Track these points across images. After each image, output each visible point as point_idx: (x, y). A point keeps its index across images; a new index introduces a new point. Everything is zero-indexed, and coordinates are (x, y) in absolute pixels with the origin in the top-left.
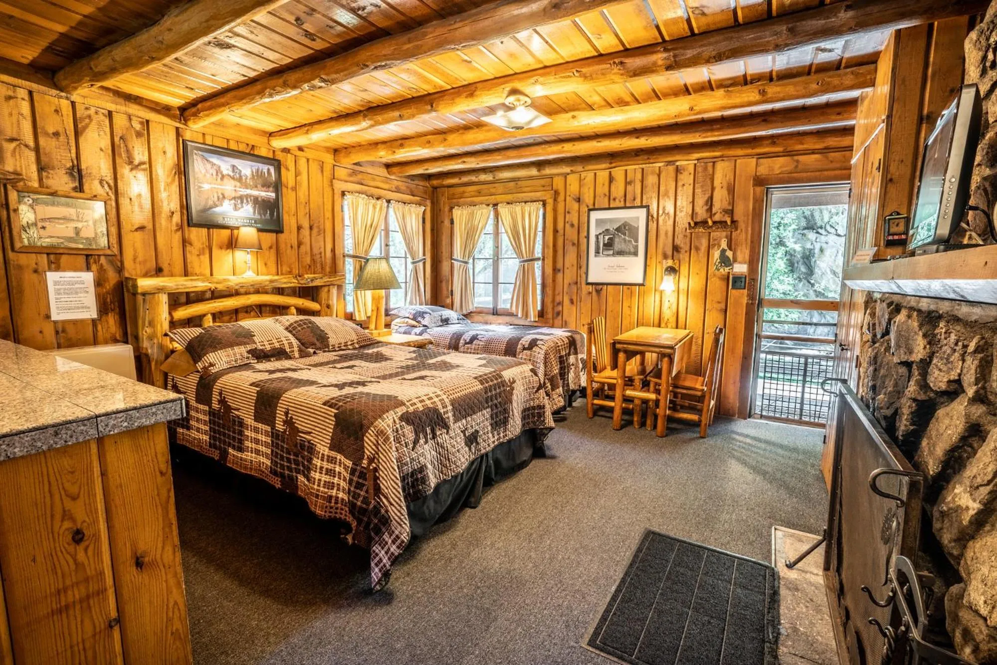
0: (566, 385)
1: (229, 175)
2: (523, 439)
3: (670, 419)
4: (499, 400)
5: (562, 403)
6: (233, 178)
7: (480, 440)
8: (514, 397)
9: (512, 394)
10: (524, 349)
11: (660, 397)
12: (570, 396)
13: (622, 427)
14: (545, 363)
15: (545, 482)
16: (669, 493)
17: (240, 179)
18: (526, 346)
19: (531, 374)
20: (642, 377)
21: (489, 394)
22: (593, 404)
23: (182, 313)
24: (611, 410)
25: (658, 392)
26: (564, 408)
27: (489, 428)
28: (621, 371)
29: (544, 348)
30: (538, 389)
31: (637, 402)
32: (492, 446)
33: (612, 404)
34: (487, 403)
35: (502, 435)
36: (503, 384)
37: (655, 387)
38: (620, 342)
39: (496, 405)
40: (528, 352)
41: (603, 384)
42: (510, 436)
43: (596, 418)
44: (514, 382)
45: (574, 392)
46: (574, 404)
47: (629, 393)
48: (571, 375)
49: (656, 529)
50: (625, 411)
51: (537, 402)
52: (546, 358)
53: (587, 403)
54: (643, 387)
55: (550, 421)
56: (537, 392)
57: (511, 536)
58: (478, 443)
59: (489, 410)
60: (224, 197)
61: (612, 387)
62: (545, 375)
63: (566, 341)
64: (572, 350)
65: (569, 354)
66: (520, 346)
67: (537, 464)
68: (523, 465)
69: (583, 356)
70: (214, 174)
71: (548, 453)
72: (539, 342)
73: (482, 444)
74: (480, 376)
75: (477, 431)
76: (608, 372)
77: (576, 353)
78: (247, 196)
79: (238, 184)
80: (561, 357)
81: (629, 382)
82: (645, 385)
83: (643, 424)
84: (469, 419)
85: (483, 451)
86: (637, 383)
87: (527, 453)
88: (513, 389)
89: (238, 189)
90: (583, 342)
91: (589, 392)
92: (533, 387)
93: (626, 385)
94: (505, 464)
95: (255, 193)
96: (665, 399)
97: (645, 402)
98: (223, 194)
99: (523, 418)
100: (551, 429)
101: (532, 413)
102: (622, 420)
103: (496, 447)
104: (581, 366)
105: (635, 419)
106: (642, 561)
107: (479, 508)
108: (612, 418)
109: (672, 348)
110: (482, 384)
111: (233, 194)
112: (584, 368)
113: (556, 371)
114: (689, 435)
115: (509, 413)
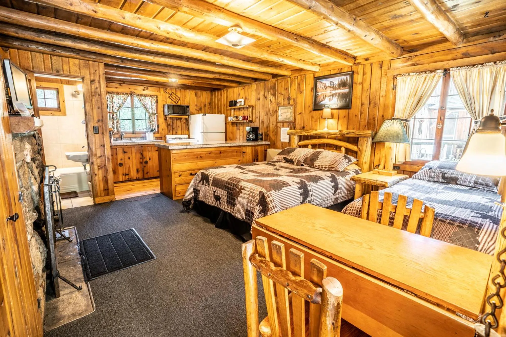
1: (329, 86)
6: (330, 87)
8: (240, 197)
17: (333, 87)
19: (258, 193)
23: (302, 143)
27: (226, 201)
36: (237, 186)
42: (235, 214)
44: (243, 189)
59: (226, 192)
60: (326, 96)
70: (323, 87)
78: (335, 94)
79: (332, 89)
85: (222, 208)
89: (332, 91)
95: (339, 91)
98: (326, 95)
111: (330, 94)
115: (235, 202)
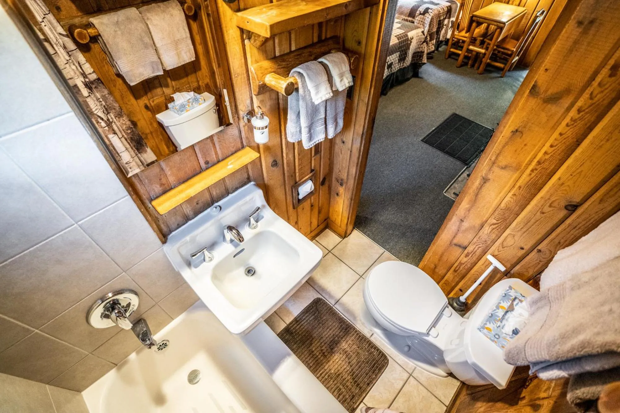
0: (438, 38)
2: (410, 68)
3: (488, 65)
4: (404, 48)
5: (433, 49)
7: (393, 67)
8: (411, 47)
9: (410, 45)
10: (420, 14)
11: (487, 52)
12: (439, 44)
13: (461, 66)
14: (430, 25)
15: (416, 88)
16: (470, 101)
18: (422, 12)
19: (422, 34)
20: (481, 38)
21: (401, 45)
22: (450, 51)
24: (458, 55)
25: (487, 49)
26: (433, 52)
27: (397, 61)
28: (471, 34)
29: (432, 14)
30: (423, 42)
31: (474, 53)
32: (397, 69)
33: (460, 52)
34: (399, 49)
35: (402, 65)
36: (408, 40)
37: (487, 46)
38: (476, 16)
39: (402, 51)
40: (422, 16)
41: (459, 40)
42: (405, 65)
43: (449, 59)
44: (413, 38)
45: (442, 42)
46: (440, 49)
47: (471, 47)
48: (443, 31)
49: (457, 113)
50: (466, 57)
51: (421, 49)
52: (431, 21)
53: (447, 50)
54: (480, 45)
55: (425, 60)
56: (422, 44)
57: (399, 107)
58: (391, 68)
59: (399, 53)
61: (464, 42)
62: (429, 31)
63: (446, 9)
64: (448, 16)
65: (445, 18)
66: (418, 12)
67: (413, 80)
68: (408, 79)
69: (453, 19)
71: (420, 75)
72: (430, 11)
73: (393, 68)
74: (398, 35)
75: (392, 63)
76: (463, 33)
77: (449, 18)
80: (440, 21)
81: (473, 41)
82: (482, 43)
83: (473, 66)
84: (390, 57)
85: (393, 72)
86: (478, 42)
87: (411, 74)
88: (411, 42)
90: (456, 10)
91: (450, 43)
92: (421, 41)
93: (471, 42)
94: (400, 78)
96: (489, 54)
97: (478, 53)
99: (413, 57)
100: (424, 64)
101: (418, 55)
102: (463, 62)
103: (398, 70)
104: (450, 25)
105: (470, 62)
106: (448, 122)
107: (387, 96)
108: (457, 60)
109: (504, 23)
110: (398, 40)
112: (452, 27)
113: (435, 30)
114: (495, 75)
115: (407, 54)
